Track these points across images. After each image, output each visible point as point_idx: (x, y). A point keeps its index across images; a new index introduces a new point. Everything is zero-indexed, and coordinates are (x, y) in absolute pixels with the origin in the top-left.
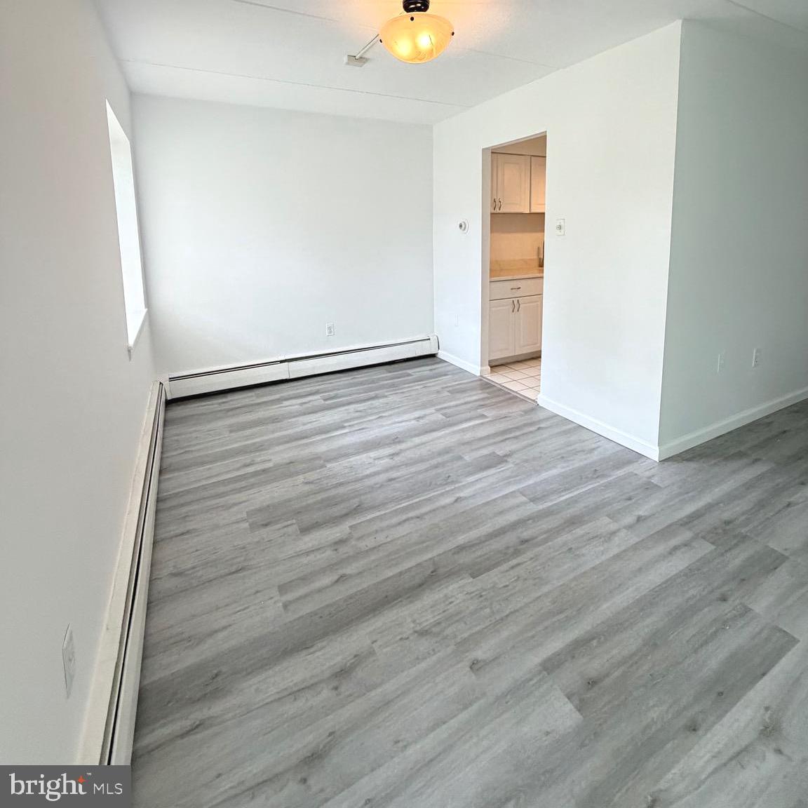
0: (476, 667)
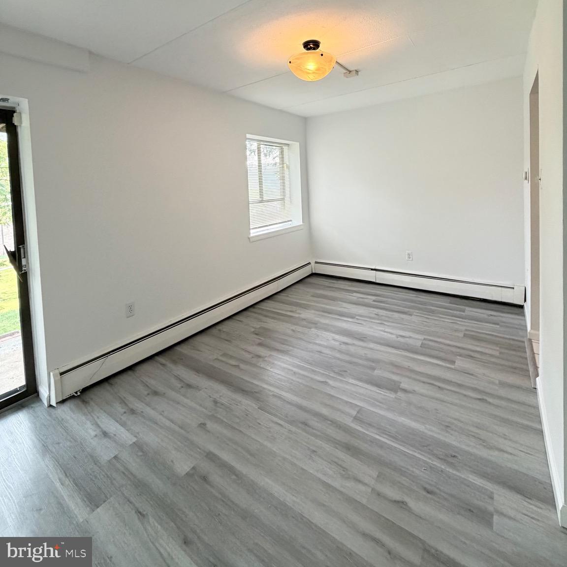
0: (202, 425)
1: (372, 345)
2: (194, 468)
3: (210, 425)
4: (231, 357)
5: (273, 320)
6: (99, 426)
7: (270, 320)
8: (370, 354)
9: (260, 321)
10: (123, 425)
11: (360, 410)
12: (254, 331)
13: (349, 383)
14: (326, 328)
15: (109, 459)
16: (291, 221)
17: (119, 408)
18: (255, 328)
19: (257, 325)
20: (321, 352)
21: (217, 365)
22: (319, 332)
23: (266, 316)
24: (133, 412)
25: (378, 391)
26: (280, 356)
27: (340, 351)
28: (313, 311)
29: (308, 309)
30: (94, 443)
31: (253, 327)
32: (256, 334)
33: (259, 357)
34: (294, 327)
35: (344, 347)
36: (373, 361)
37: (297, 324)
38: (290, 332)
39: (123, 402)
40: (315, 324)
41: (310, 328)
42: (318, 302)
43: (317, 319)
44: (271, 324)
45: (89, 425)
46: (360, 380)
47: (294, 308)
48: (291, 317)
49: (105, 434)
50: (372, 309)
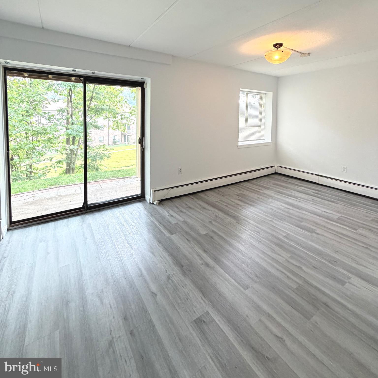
0: (210, 222)
1: (304, 212)
2: (207, 233)
3: (213, 223)
4: (224, 202)
5: (247, 191)
6: (169, 213)
7: (246, 191)
8: (301, 215)
9: (240, 190)
10: (179, 215)
11: (288, 234)
12: (236, 194)
13: (285, 224)
14: (278, 200)
15: (175, 223)
16: (264, 139)
17: (176, 210)
18: (237, 193)
19: (239, 192)
20: (272, 209)
21: (217, 203)
22: (273, 201)
23: (244, 189)
24: (182, 212)
25: (301, 230)
26: (250, 207)
27: (283, 211)
28: (272, 191)
29: (269, 190)
30: (168, 217)
31: (236, 192)
32: (238, 195)
33: (238, 205)
34: (259, 196)
35: (286, 210)
36: (302, 218)
37: (261, 195)
38: (256, 198)
39: (177, 208)
40: (272, 197)
41: (268, 198)
42: (275, 187)
43: (273, 195)
44: (246, 193)
45: (165, 212)
46: (292, 224)
47: (260, 188)
48: (258, 191)
49: (172, 216)
50: (311, 196)
